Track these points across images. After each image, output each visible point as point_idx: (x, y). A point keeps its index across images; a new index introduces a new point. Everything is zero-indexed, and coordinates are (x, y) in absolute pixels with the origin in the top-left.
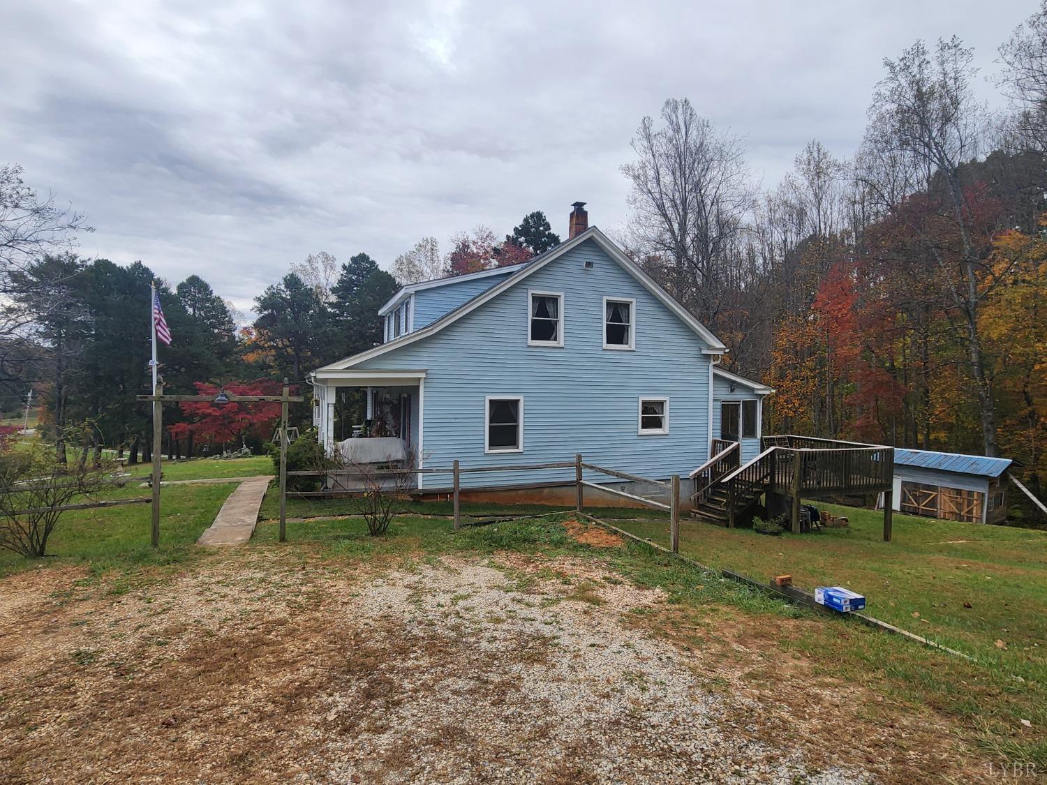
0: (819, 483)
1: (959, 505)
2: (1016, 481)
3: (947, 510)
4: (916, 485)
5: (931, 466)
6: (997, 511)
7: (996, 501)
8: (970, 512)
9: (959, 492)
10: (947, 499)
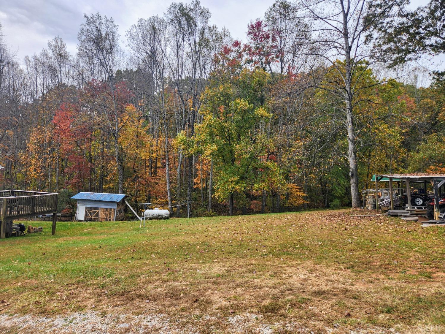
0: (19, 212)
1: (106, 215)
2: (127, 203)
3: (102, 218)
4: (91, 208)
5: (96, 199)
6: (120, 215)
7: (120, 211)
8: (110, 217)
9: (107, 209)
10: (102, 213)
